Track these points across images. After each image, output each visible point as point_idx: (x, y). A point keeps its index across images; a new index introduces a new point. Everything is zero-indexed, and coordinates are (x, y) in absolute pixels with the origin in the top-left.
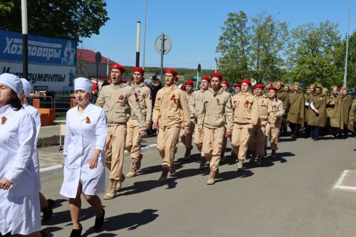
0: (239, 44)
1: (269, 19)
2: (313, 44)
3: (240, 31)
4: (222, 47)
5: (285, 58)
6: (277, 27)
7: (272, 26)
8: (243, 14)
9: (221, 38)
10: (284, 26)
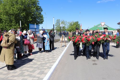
0: (59, 25)
1: (63, 21)
2: (71, 24)
3: (59, 22)
4: (56, 25)
5: (66, 27)
6: (65, 22)
7: (64, 22)
8: (59, 20)
9: (56, 24)
10: (66, 22)
